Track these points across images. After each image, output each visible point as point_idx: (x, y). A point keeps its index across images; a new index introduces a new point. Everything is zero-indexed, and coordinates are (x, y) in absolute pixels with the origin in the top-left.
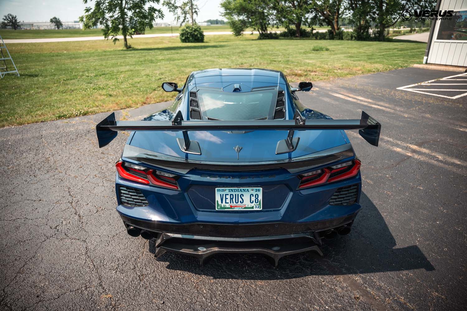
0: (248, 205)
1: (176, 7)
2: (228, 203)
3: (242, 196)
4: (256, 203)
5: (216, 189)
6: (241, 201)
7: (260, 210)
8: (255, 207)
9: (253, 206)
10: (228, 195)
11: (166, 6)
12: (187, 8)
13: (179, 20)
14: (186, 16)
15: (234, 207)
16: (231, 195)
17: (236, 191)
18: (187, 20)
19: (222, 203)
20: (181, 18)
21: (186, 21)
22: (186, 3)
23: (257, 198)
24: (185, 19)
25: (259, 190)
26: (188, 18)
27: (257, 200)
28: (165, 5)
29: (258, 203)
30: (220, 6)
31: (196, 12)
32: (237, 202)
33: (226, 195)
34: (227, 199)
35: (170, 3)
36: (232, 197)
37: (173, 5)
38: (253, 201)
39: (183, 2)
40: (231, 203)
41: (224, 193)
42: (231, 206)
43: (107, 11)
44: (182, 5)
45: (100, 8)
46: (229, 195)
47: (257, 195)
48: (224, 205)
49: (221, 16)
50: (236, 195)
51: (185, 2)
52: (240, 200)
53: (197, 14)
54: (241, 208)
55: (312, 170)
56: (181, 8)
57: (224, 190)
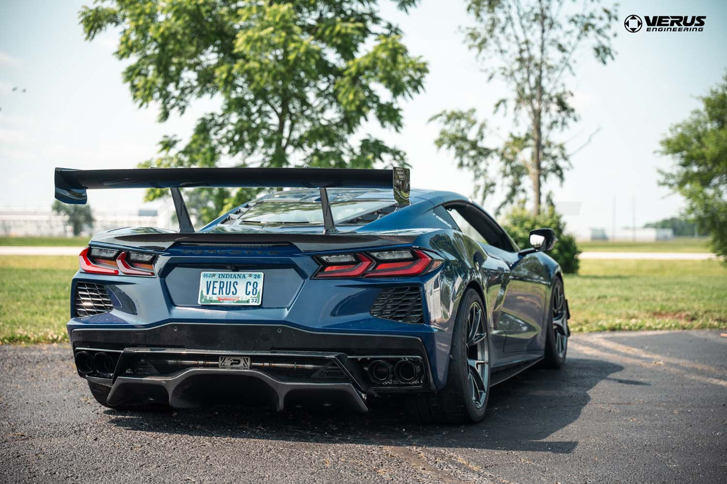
0: (242, 298)
1: (485, 153)
2: (216, 294)
3: (235, 284)
4: (253, 295)
5: (202, 273)
6: (233, 292)
7: (258, 305)
8: (251, 300)
9: (249, 300)
10: (217, 282)
11: (449, 147)
13: (489, 196)
14: (519, 184)
15: (223, 300)
16: (221, 282)
17: (228, 276)
18: (521, 196)
19: (208, 293)
20: (497, 188)
21: (515, 199)
22: (523, 136)
23: (255, 288)
24: (514, 192)
25: (259, 277)
26: (524, 191)
27: (255, 290)
28: (445, 146)
29: (256, 296)
30: (662, 148)
31: (557, 169)
32: (228, 292)
33: (214, 282)
34: (215, 288)
35: (464, 139)
36: (222, 286)
37: (474, 145)
38: (249, 292)
39: (512, 135)
40: (219, 294)
41: (212, 279)
42: (219, 299)
43: (226, 149)
44: (508, 145)
45: (206, 139)
46: (219, 283)
47: (255, 284)
48: (210, 298)
49: (666, 187)
50: (227, 282)
51: (516, 135)
52: (232, 289)
53: (561, 176)
54: (232, 301)
55: (337, 252)
56: (502, 156)
57: (214, 275)
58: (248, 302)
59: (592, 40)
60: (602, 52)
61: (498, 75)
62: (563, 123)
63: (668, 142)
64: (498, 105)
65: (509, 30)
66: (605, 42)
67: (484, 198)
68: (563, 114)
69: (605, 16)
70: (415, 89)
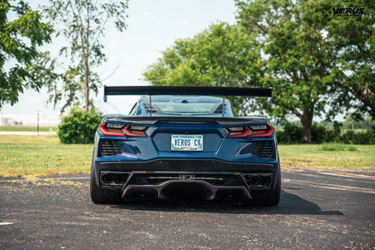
0: (193, 147)
1: (54, 77)
2: (180, 145)
3: (189, 141)
5: (172, 136)
7: (201, 150)
9: (197, 148)
12: (77, 79)
13: (58, 101)
14: (74, 94)
15: (184, 148)
18: (75, 101)
19: (176, 145)
20: (63, 97)
21: (72, 103)
22: (76, 68)
23: (199, 143)
24: (71, 99)
25: (200, 137)
26: (76, 98)
29: (200, 146)
31: (94, 87)
32: (186, 145)
34: (179, 142)
35: (43, 68)
37: (48, 72)
39: (70, 67)
40: (182, 145)
41: (177, 139)
42: (182, 148)
44: (68, 73)
46: (181, 140)
47: (199, 141)
48: (177, 147)
51: (72, 67)
52: (188, 143)
53: (96, 91)
54: (188, 149)
56: (65, 78)
57: (178, 137)
59: (115, 18)
60: (120, 25)
61: (62, 33)
62: (99, 62)
63: (146, 75)
64: (62, 50)
65: (69, 8)
66: (122, 20)
67: (56, 102)
68: (98, 57)
69: (121, 6)
70: (47, 41)
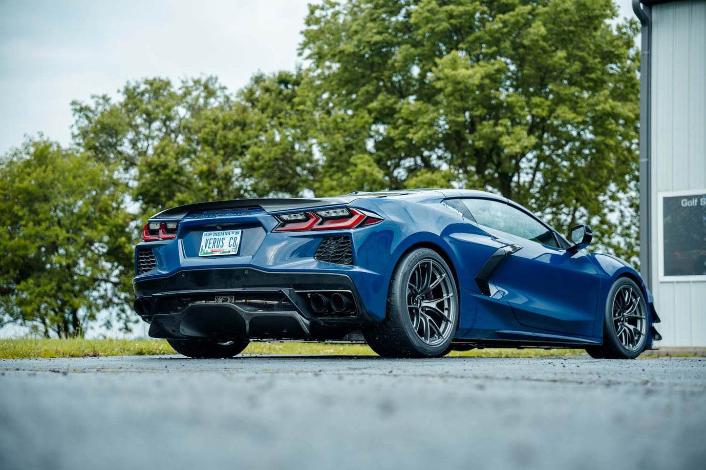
0: (226, 249)
2: (210, 248)
3: (223, 240)
5: (204, 233)
6: (221, 245)
7: (235, 254)
8: (231, 251)
15: (214, 251)
17: (219, 234)
19: (206, 247)
25: (238, 233)
27: (235, 243)
29: (235, 247)
32: (218, 246)
33: (210, 239)
34: (211, 243)
36: (215, 242)
38: (231, 245)
40: (213, 247)
46: (213, 240)
47: (235, 239)
48: (206, 250)
50: (218, 239)
54: (219, 252)
55: (294, 213)
57: (210, 234)
58: (229, 252)
